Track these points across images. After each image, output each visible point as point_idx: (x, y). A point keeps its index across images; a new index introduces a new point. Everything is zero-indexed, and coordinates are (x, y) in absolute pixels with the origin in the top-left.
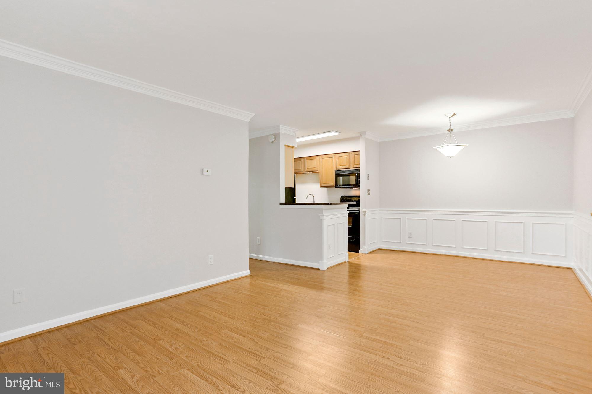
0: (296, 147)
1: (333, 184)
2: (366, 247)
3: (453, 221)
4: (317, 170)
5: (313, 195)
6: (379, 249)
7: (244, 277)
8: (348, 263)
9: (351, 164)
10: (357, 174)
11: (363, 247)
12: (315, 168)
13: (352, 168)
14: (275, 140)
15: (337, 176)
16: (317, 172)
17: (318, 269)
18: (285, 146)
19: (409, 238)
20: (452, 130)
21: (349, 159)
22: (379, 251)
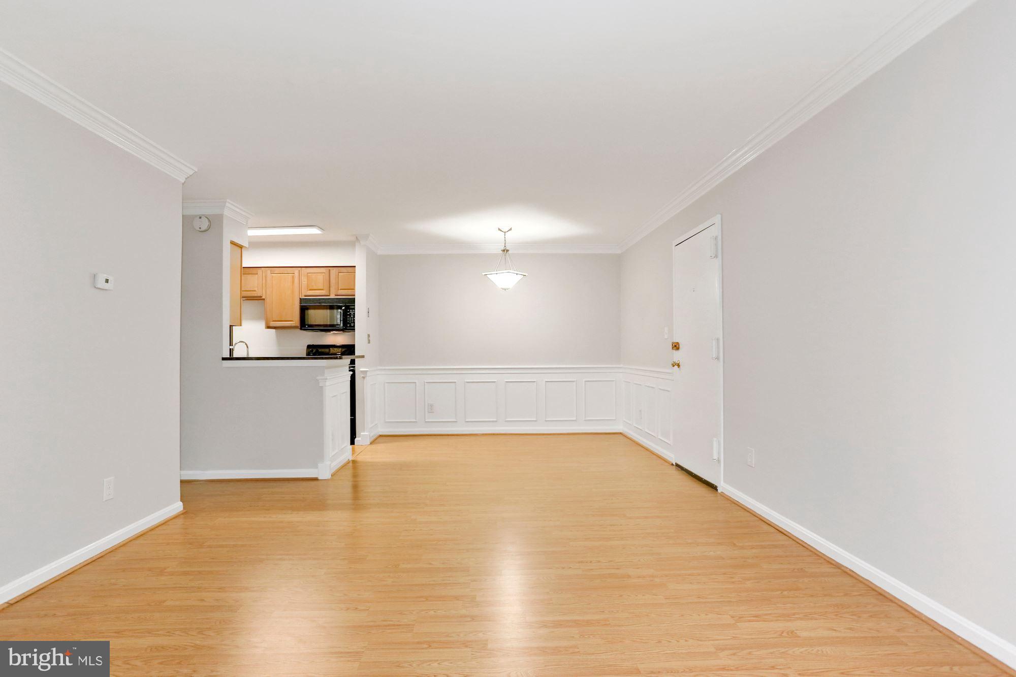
0: (247, 246)
1: (296, 321)
2: (367, 434)
3: (493, 383)
4: (259, 295)
5: (246, 344)
6: (381, 436)
7: (174, 518)
8: (351, 462)
9: (331, 289)
10: (347, 306)
11: (362, 434)
12: (255, 291)
13: (332, 296)
14: (209, 227)
15: (303, 310)
16: (259, 298)
17: (316, 479)
18: (231, 243)
19: (430, 412)
20: (507, 251)
21: (328, 278)
22: (381, 439)
